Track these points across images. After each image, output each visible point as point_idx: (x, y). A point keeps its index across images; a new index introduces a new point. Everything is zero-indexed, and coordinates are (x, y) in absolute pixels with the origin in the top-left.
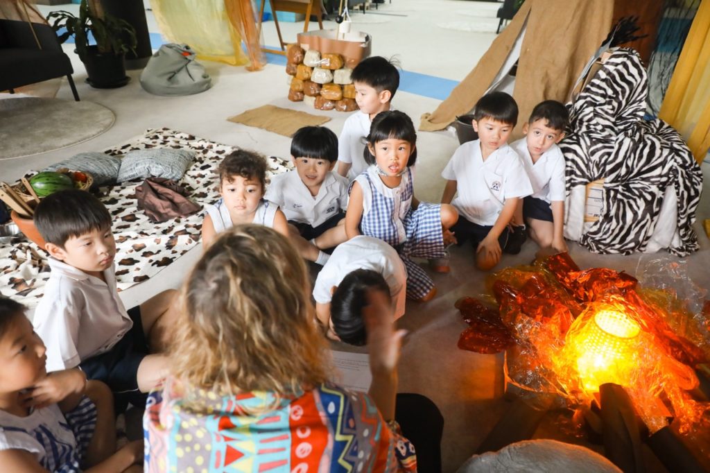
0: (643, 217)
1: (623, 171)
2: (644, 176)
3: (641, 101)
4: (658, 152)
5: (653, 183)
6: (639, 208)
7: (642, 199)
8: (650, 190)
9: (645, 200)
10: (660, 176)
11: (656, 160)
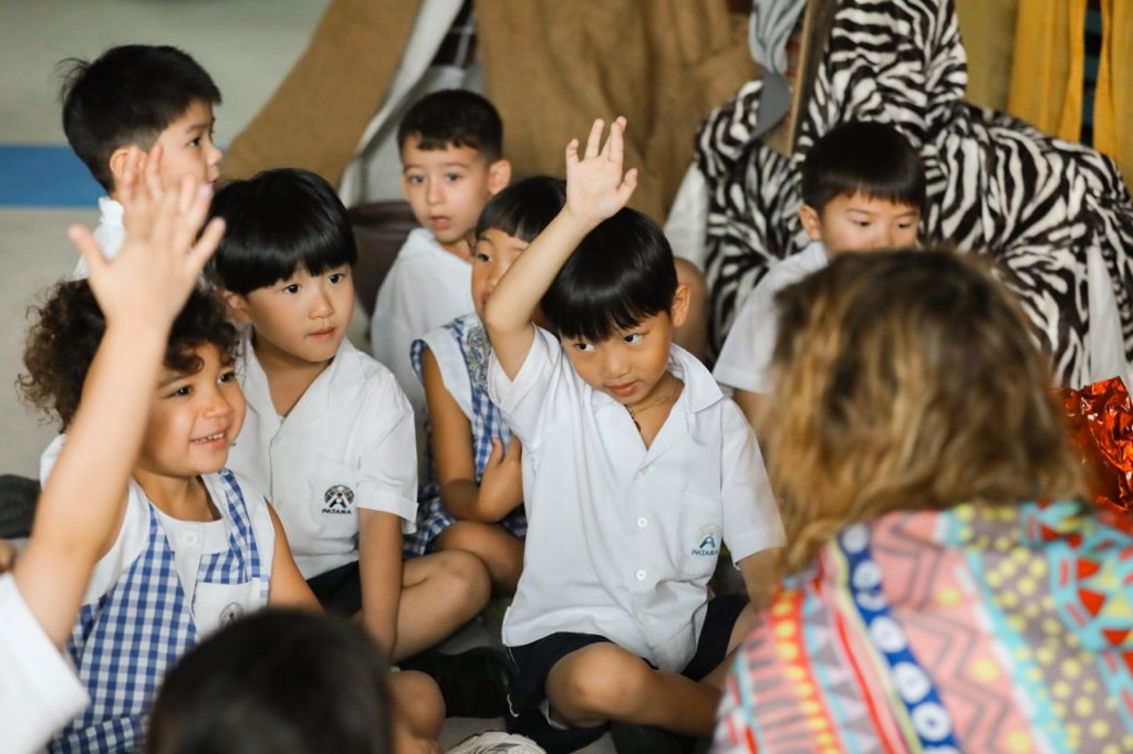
0: (1064, 343)
1: (987, 225)
2: (1033, 231)
3: (951, 45)
4: (1040, 164)
5: (1058, 245)
6: (1044, 317)
7: (1046, 294)
8: (1057, 266)
9: (1054, 293)
10: (1066, 223)
11: (1045, 184)
